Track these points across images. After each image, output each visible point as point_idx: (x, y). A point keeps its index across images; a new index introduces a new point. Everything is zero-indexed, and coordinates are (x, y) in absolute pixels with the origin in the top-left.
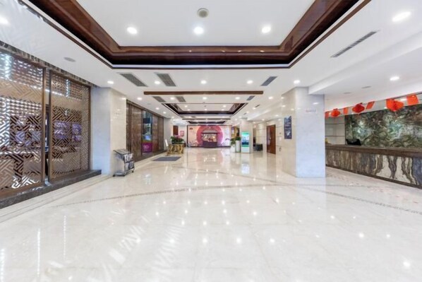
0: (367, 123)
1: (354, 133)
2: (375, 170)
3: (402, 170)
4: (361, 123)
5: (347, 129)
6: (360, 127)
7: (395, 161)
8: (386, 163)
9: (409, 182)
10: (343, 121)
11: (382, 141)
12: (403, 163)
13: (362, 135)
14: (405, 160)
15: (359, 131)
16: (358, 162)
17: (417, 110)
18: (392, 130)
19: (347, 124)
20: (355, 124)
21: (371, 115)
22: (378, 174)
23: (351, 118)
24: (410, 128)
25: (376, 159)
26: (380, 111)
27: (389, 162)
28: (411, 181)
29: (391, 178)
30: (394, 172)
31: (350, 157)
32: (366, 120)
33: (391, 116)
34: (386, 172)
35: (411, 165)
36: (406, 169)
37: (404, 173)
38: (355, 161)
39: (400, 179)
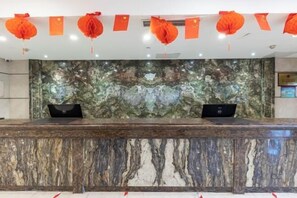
0: (66, 77)
1: (45, 92)
2: (125, 173)
3: (174, 164)
4: (58, 77)
5: (32, 85)
6: (56, 83)
7: (163, 147)
8: (146, 156)
9: (182, 184)
10: (25, 69)
11: (86, 105)
12: (176, 150)
13: (59, 96)
14: (178, 145)
15: (53, 90)
16: (87, 162)
17: (124, 67)
18: (99, 91)
19: (33, 76)
20: (48, 78)
21: (72, 65)
22: (132, 183)
23: (40, 65)
24: (117, 88)
25: (129, 149)
26: (84, 61)
27: (152, 150)
28: (187, 183)
29: (156, 184)
30: (160, 170)
31: (65, 153)
32: (65, 73)
33: (97, 71)
34: (146, 174)
35: (186, 153)
36: (180, 161)
37: (177, 169)
38: (78, 161)
39: (169, 183)
